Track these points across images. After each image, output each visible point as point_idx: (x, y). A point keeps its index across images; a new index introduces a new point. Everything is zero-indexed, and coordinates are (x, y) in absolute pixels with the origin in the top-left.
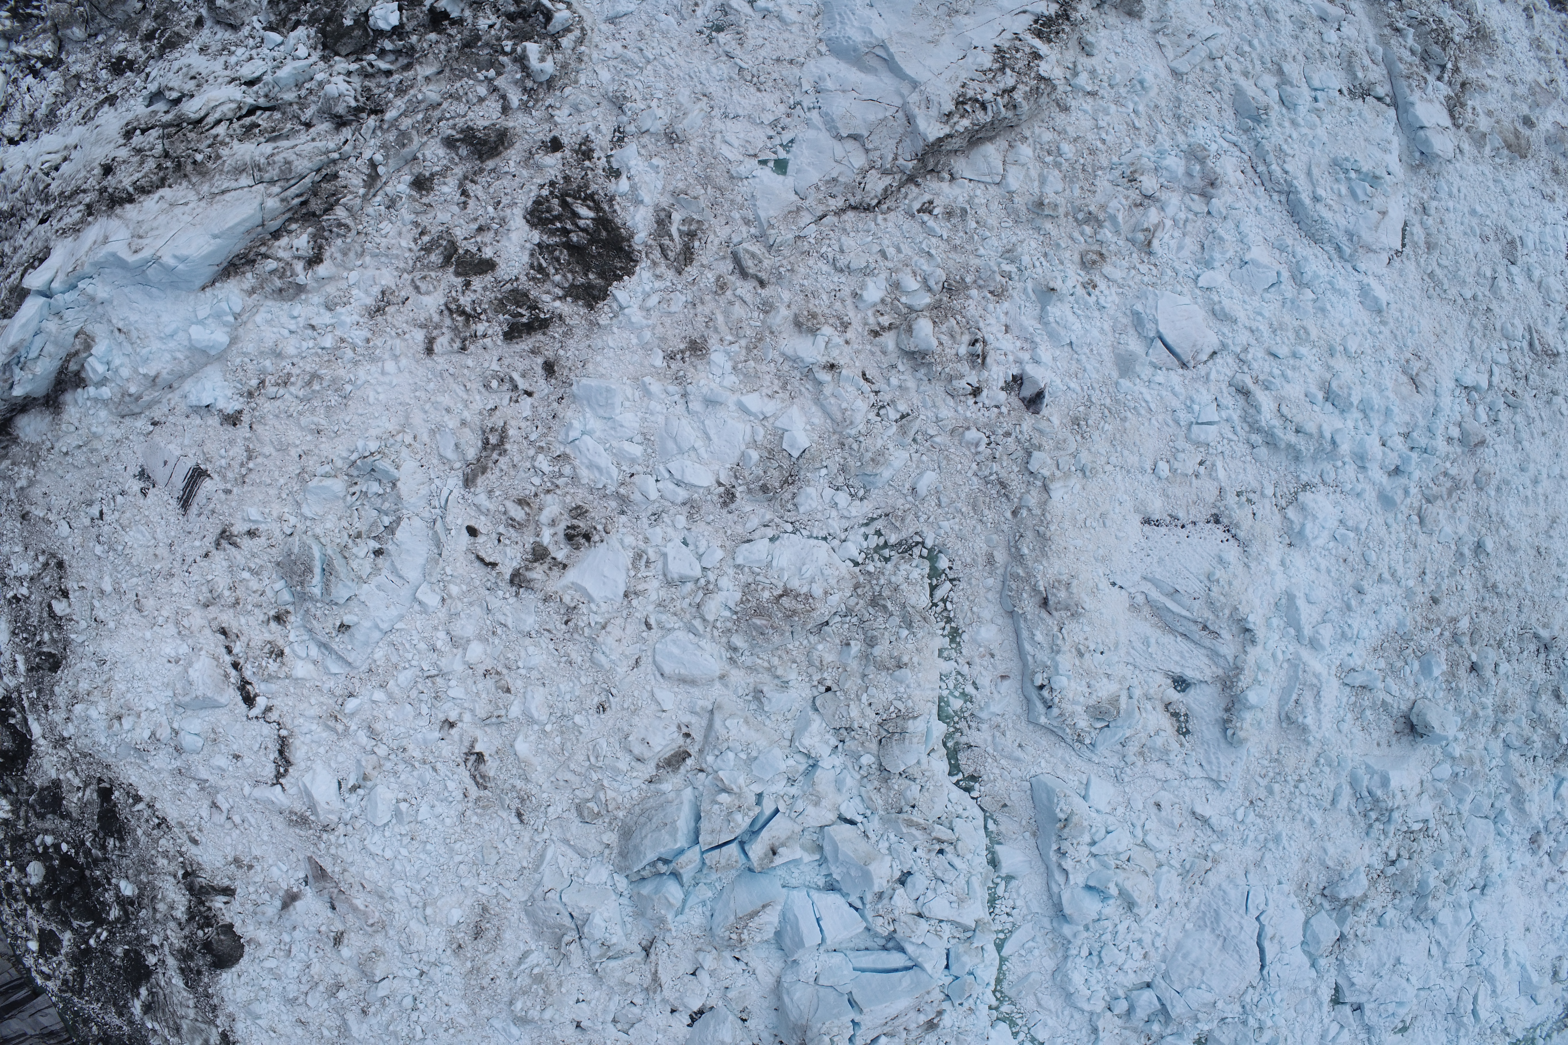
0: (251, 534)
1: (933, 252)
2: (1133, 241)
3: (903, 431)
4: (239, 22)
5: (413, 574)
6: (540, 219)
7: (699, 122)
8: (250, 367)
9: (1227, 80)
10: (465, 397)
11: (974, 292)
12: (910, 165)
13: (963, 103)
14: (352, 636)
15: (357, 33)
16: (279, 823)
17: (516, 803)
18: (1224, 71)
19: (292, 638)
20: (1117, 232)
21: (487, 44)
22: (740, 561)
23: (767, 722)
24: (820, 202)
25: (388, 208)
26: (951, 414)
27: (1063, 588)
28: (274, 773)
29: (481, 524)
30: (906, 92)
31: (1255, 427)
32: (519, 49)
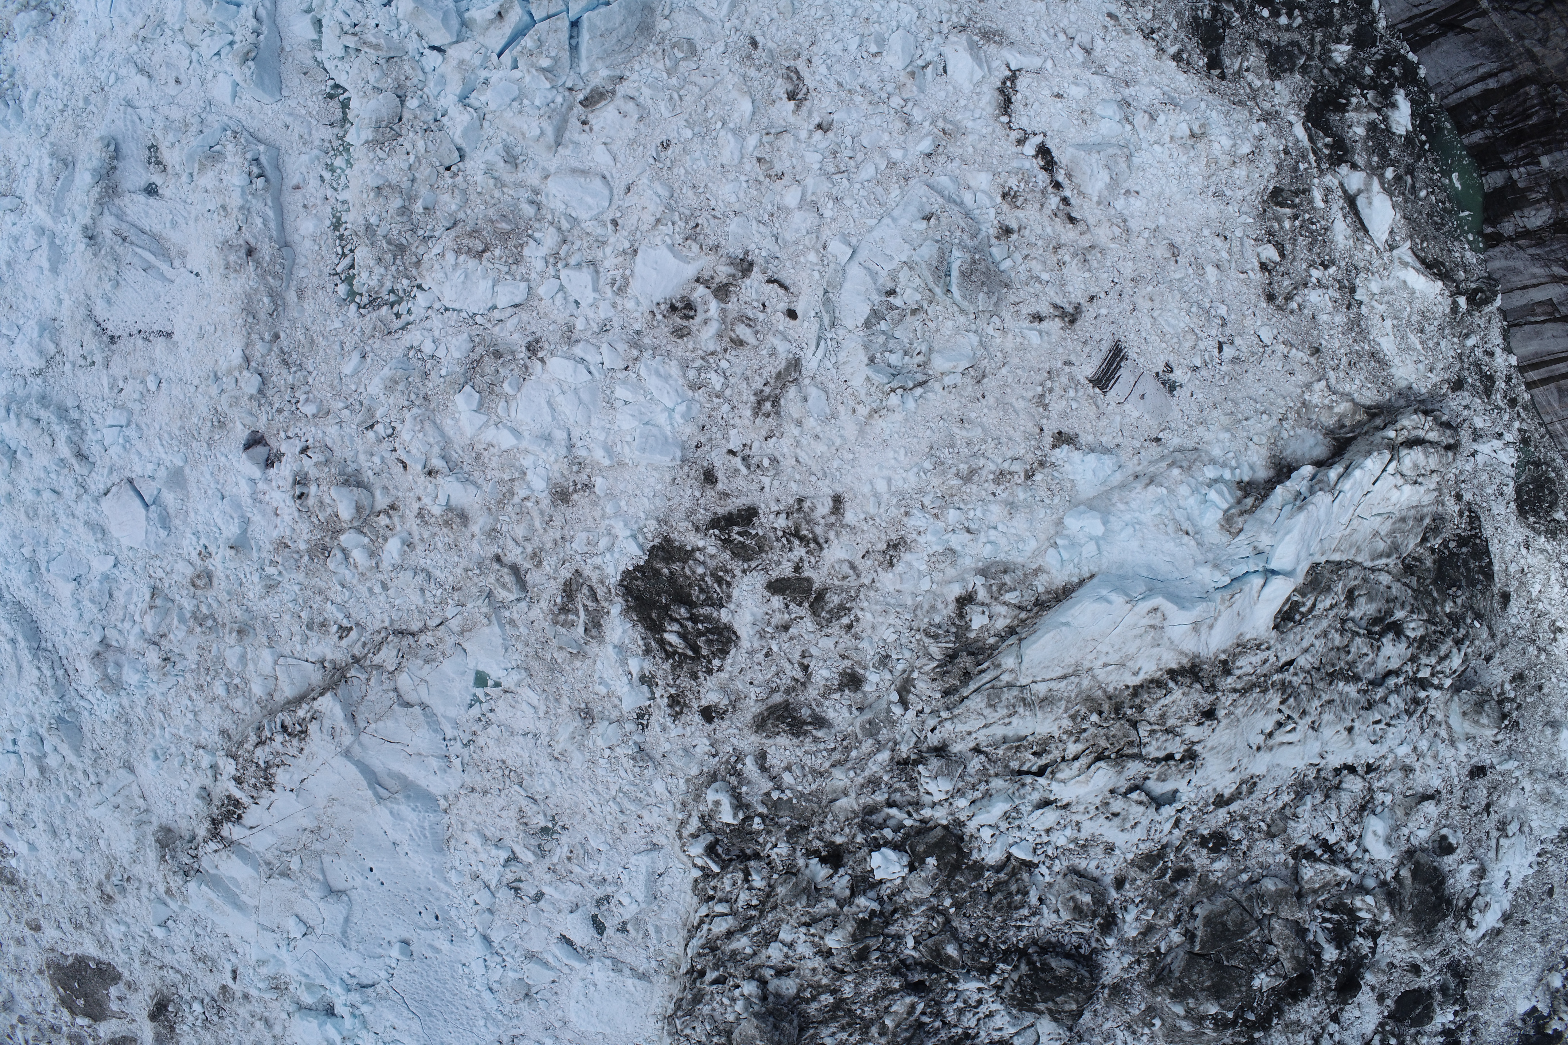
0: (1039, 318)
1: (339, 588)
2: (167, 598)
3: (371, 412)
4: (1069, 877)
5: (855, 271)
6: (720, 634)
7: (560, 730)
8: (1043, 493)
9: (86, 760)
10: (798, 451)
11: (303, 546)
12: (352, 672)
13: (301, 732)
14: (921, 210)
15: (921, 848)
16: (1014, 33)
17: (756, 54)
18: (90, 770)
19: (992, 212)
20: (181, 608)
21: (781, 827)
22: (523, 285)
23: (505, 136)
24: (441, 640)
25: (888, 656)
26: (329, 430)
27: (232, 264)
28: (1018, 82)
29: (782, 322)
30: (356, 746)
31: (75, 424)
32: (741, 816)
